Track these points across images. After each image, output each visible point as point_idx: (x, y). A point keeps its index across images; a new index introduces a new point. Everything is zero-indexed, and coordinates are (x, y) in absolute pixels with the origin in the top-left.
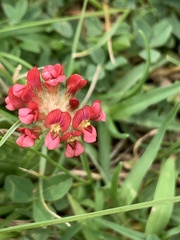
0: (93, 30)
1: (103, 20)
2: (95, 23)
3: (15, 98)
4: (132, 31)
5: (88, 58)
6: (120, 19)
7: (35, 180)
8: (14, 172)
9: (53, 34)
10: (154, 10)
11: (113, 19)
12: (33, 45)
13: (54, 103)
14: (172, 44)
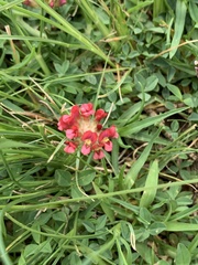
0: (109, 81)
1: (115, 74)
2: (110, 76)
3: (63, 123)
4: (133, 81)
5: (107, 98)
6: (126, 74)
7: (73, 172)
8: (60, 167)
9: (85, 83)
10: (147, 69)
11: (122, 74)
12: (72, 89)
13: (87, 126)
14: (158, 90)
